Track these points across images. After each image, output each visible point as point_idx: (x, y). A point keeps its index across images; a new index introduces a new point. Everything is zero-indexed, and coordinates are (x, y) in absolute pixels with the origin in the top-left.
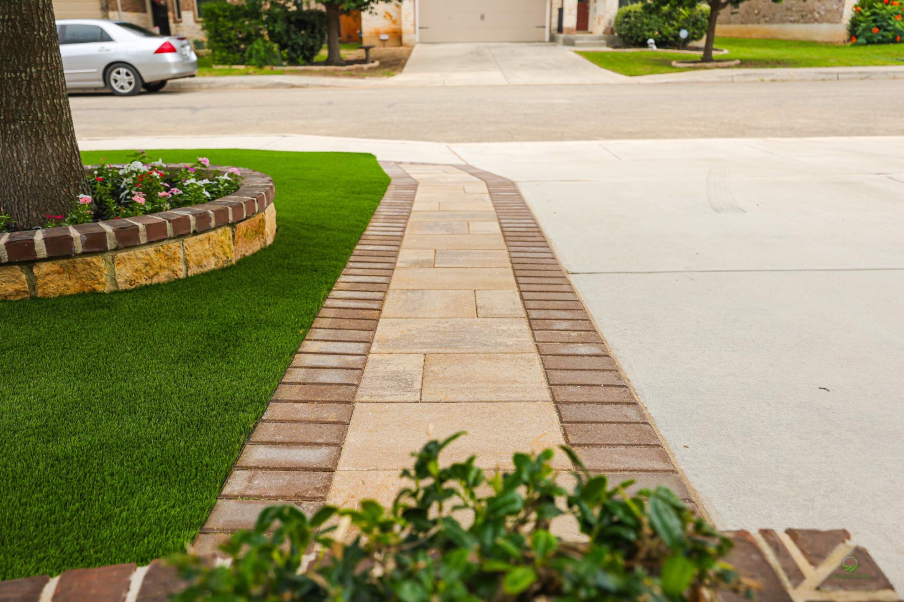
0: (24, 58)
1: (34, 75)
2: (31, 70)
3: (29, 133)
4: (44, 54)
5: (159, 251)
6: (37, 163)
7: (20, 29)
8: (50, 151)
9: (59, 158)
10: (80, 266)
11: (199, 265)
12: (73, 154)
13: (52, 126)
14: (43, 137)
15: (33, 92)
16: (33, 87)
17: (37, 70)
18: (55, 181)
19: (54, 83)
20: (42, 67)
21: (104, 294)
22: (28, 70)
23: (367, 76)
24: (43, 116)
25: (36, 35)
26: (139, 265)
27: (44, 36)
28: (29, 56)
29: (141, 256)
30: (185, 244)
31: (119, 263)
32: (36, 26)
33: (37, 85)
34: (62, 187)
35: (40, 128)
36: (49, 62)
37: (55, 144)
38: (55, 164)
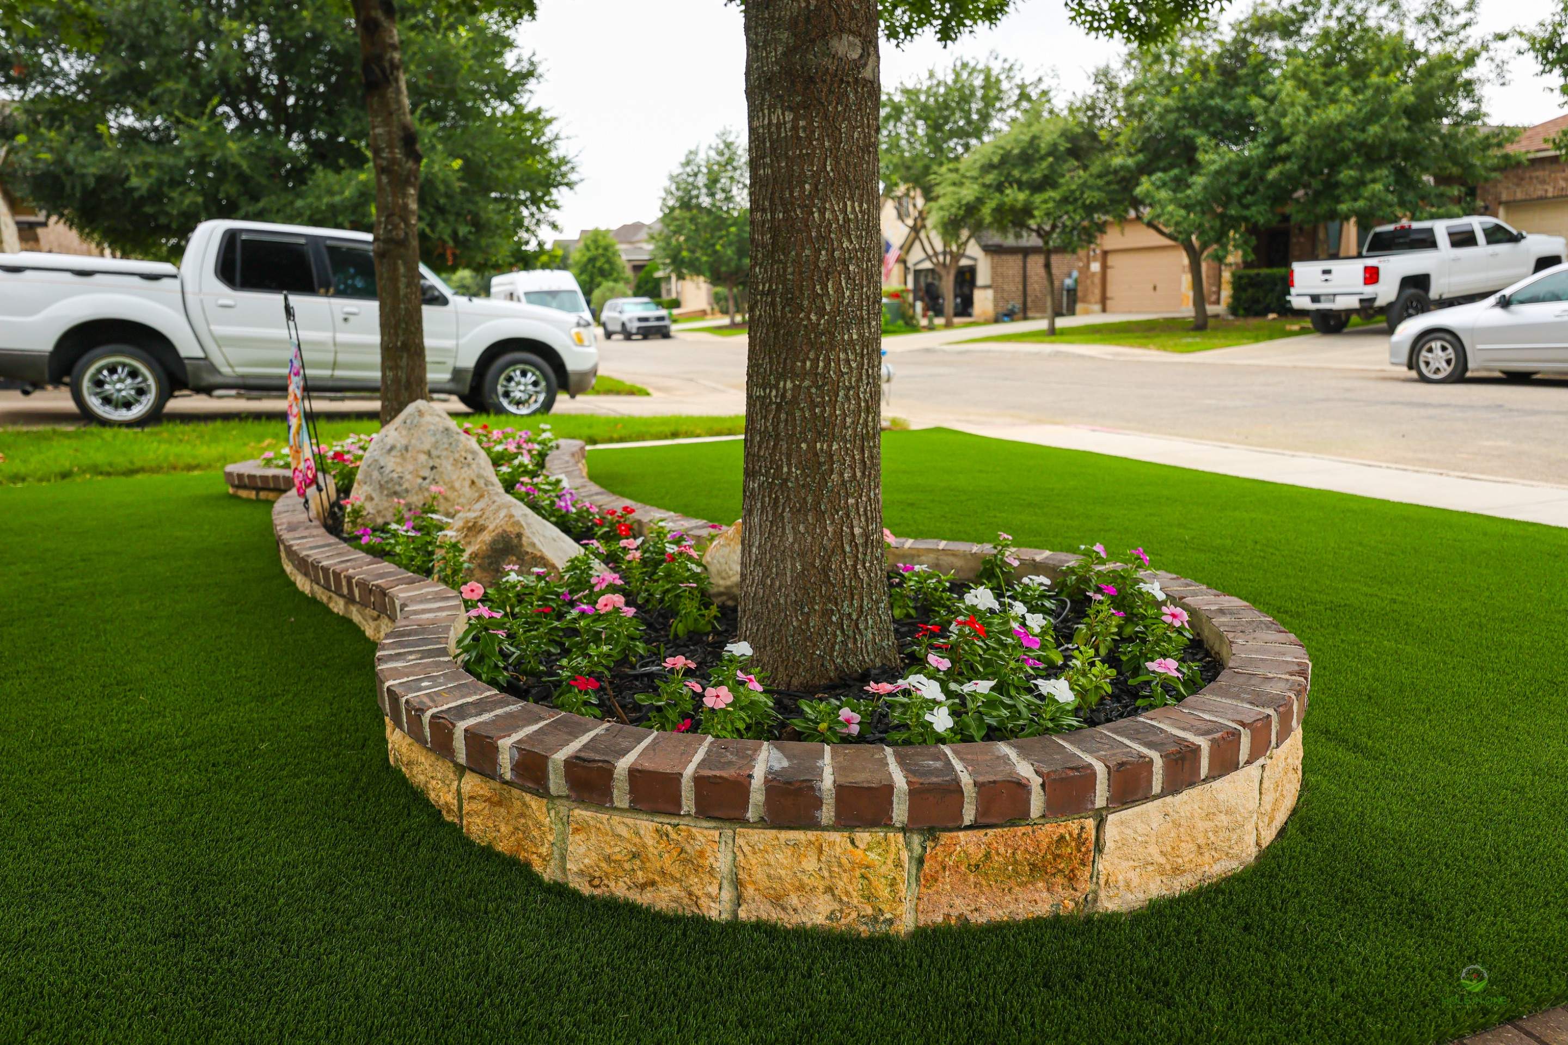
0: (779, 363)
1: (789, 394)
2: (785, 385)
3: (767, 500)
4: (812, 355)
5: (667, 836)
6: (768, 557)
7: (779, 308)
8: (791, 540)
9: (802, 554)
10: (517, 805)
11: (777, 903)
13: (803, 493)
14: (783, 511)
15: (782, 425)
16: (783, 416)
17: (795, 385)
18: (787, 596)
19: (824, 411)
20: (802, 380)
22: (782, 384)
24: (790, 472)
25: (802, 320)
26: (618, 851)
27: (819, 320)
28: (786, 359)
29: (622, 831)
30: (740, 841)
31: (578, 830)
32: (806, 303)
33: (790, 414)
34: (796, 611)
35: (782, 494)
36: (820, 370)
37: (802, 528)
38: (793, 565)
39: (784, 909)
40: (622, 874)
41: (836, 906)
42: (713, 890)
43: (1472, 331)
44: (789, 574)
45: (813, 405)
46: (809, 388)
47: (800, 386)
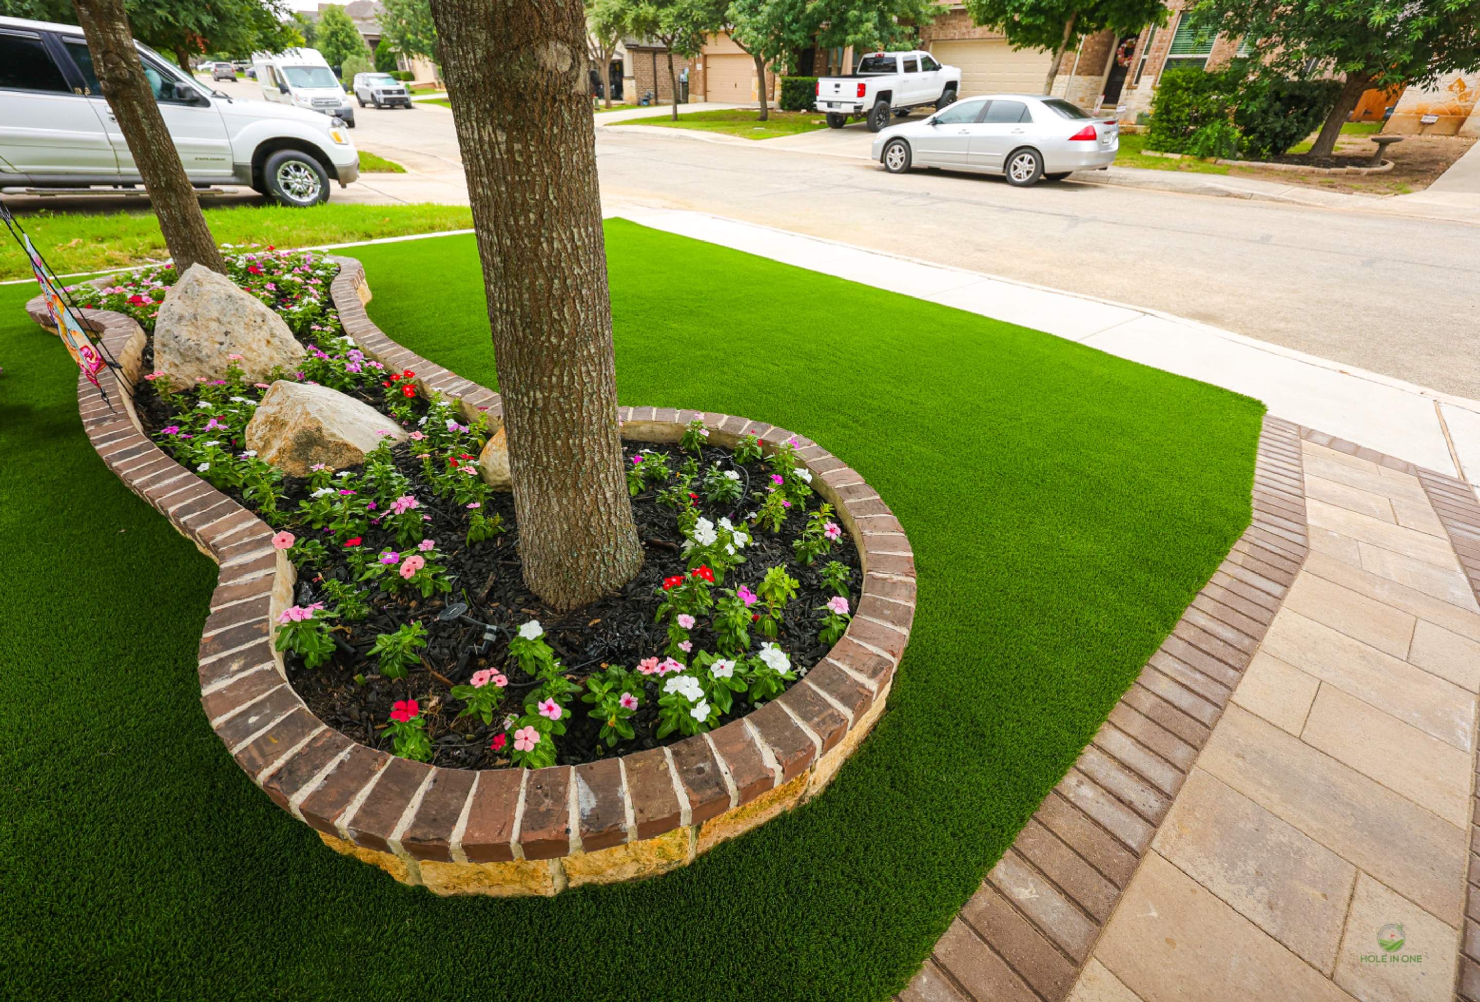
0: (526, 376)
1: (540, 402)
2: (535, 395)
3: (533, 478)
4: (557, 371)
7: (520, 329)
8: (557, 509)
9: (567, 518)
12: (596, 512)
13: (562, 476)
14: (548, 488)
15: (537, 426)
16: (537, 419)
17: (544, 396)
18: (559, 546)
19: (572, 415)
20: (551, 392)
22: (532, 393)
23: (1357, 189)
24: (549, 461)
25: (543, 342)
27: (559, 342)
28: (532, 374)
30: (565, 860)
32: (545, 327)
33: (544, 418)
35: (545, 476)
36: (565, 383)
37: (565, 501)
38: (561, 526)
39: (602, 876)
40: (471, 882)
41: (641, 866)
42: (547, 882)
43: (916, 139)
44: (558, 531)
45: (562, 412)
46: (557, 399)
47: (548, 397)
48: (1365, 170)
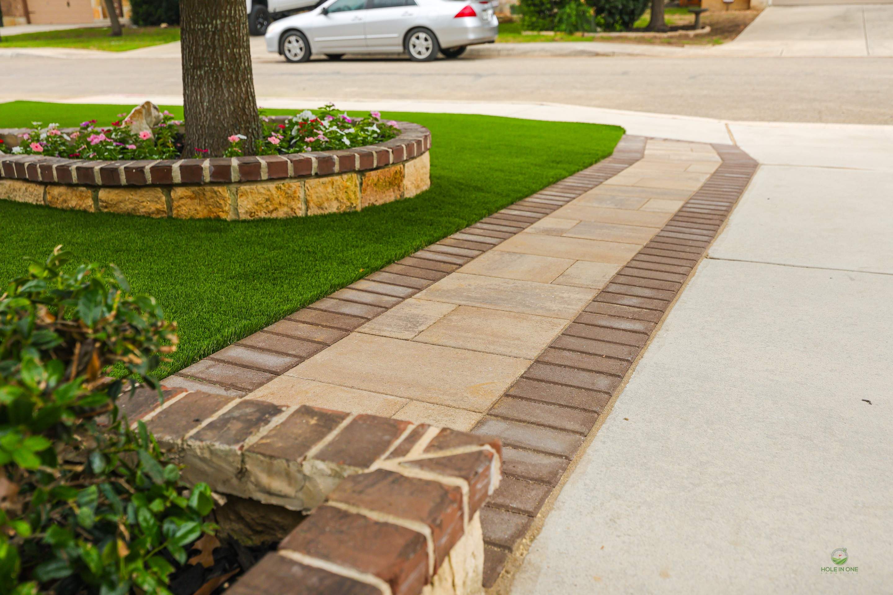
0: (212, 12)
1: (219, 27)
2: (216, 22)
3: (211, 78)
4: (229, 7)
5: (280, 188)
6: (215, 106)
8: (227, 95)
9: (233, 102)
10: (208, 194)
11: (320, 207)
12: (247, 99)
13: (230, 73)
14: (221, 82)
15: (216, 42)
16: (217, 37)
17: (222, 22)
18: (228, 123)
19: (235, 34)
20: (226, 19)
21: (225, 221)
22: (214, 22)
23: (687, 44)
24: (223, 64)
26: (260, 199)
28: (216, 10)
29: (262, 191)
30: (307, 185)
31: (242, 195)
33: (221, 36)
35: (220, 74)
36: (233, 14)
37: (231, 90)
38: (230, 108)
39: (322, 209)
40: (262, 209)
41: (339, 204)
42: (299, 205)
43: (310, 29)
44: (227, 112)
45: (231, 31)
46: (228, 24)
48: (691, 33)
